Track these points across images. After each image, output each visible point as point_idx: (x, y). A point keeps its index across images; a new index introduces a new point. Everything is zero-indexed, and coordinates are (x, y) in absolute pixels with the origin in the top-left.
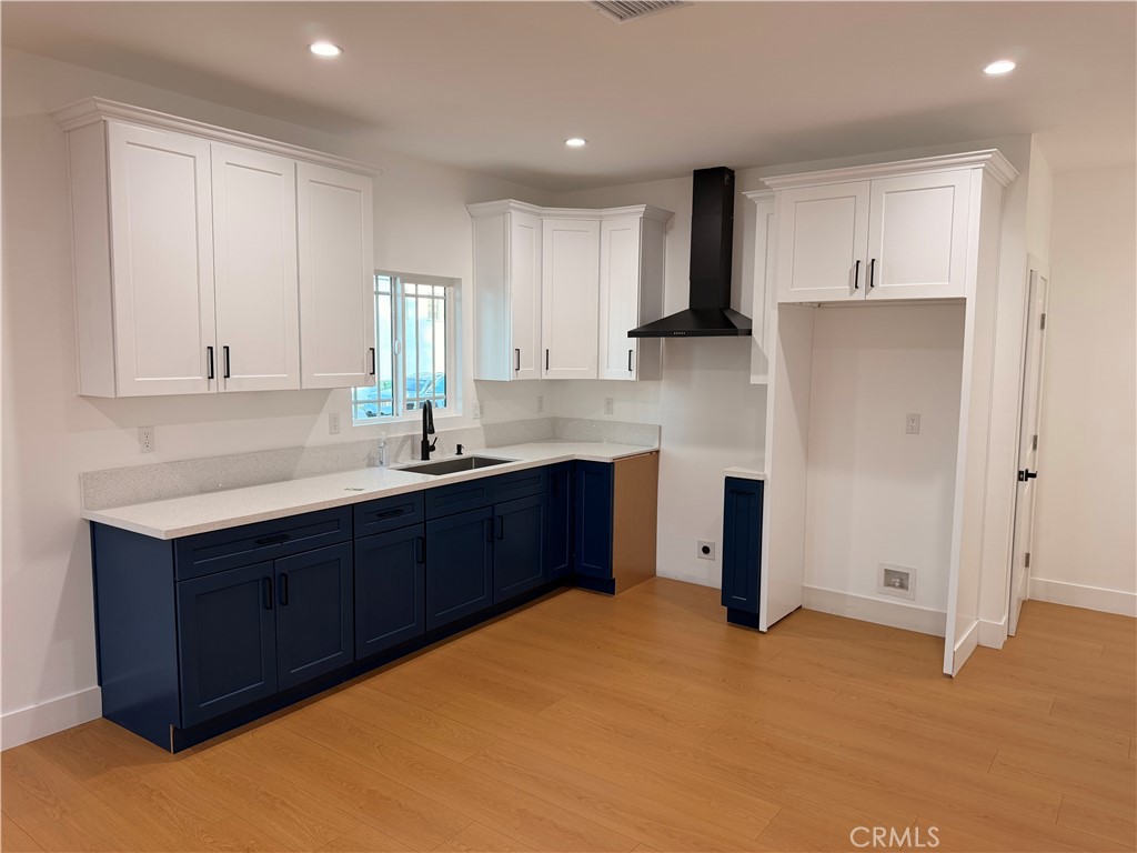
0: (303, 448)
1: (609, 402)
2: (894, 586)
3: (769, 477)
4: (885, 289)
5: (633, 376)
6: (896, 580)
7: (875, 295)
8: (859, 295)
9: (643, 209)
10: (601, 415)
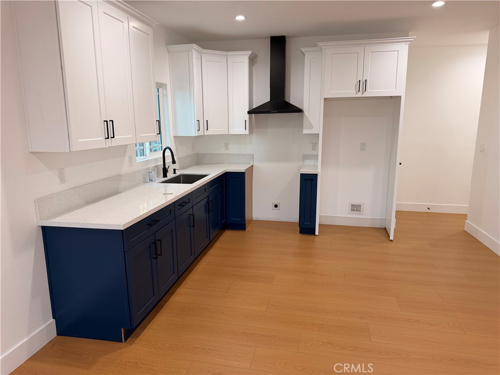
0: (122, 176)
1: (227, 145)
2: (354, 210)
3: (320, 172)
4: (371, 92)
5: (247, 132)
6: (356, 208)
7: (366, 95)
8: (360, 95)
9: (250, 53)
10: (223, 151)
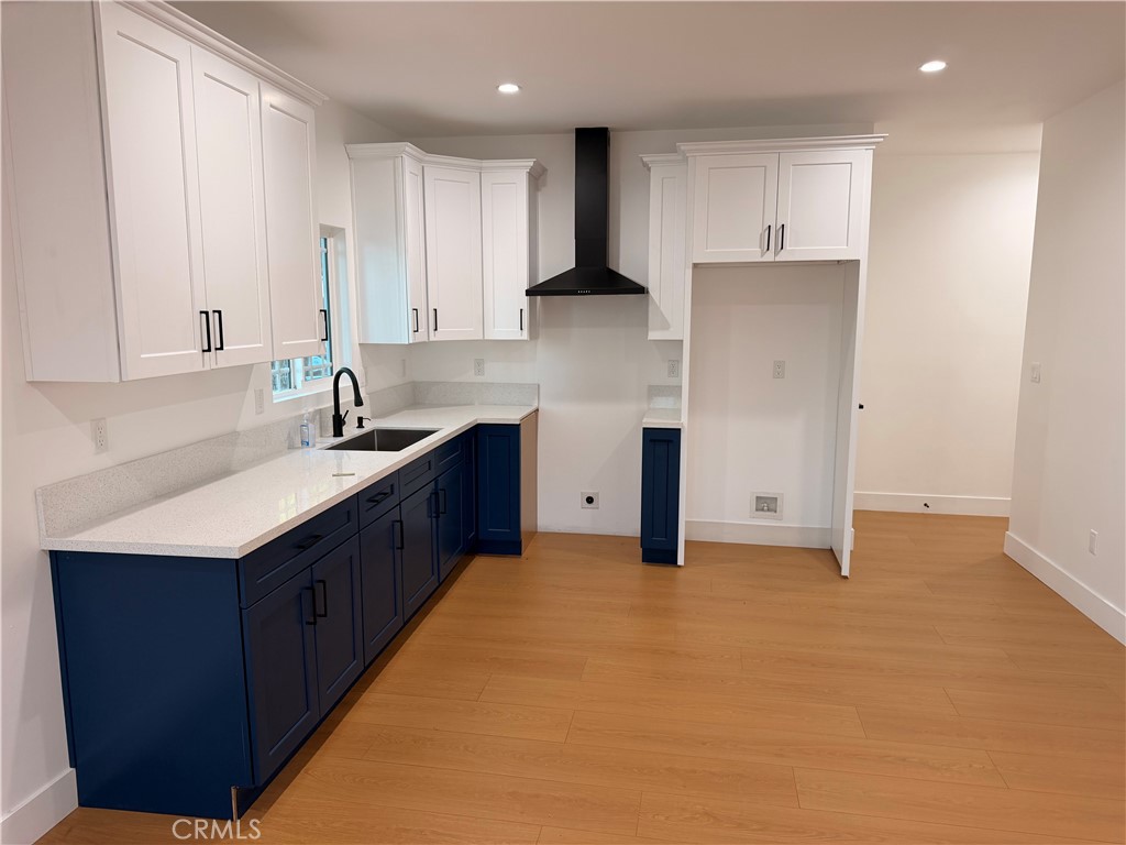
0: (238, 433)
1: (479, 364)
2: (763, 510)
3: (686, 425)
4: (795, 251)
5: (525, 335)
6: (766, 504)
7: (783, 257)
8: (769, 257)
9: (532, 164)
10: (470, 376)
